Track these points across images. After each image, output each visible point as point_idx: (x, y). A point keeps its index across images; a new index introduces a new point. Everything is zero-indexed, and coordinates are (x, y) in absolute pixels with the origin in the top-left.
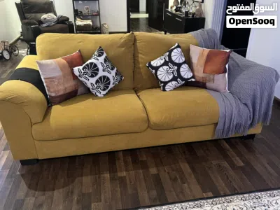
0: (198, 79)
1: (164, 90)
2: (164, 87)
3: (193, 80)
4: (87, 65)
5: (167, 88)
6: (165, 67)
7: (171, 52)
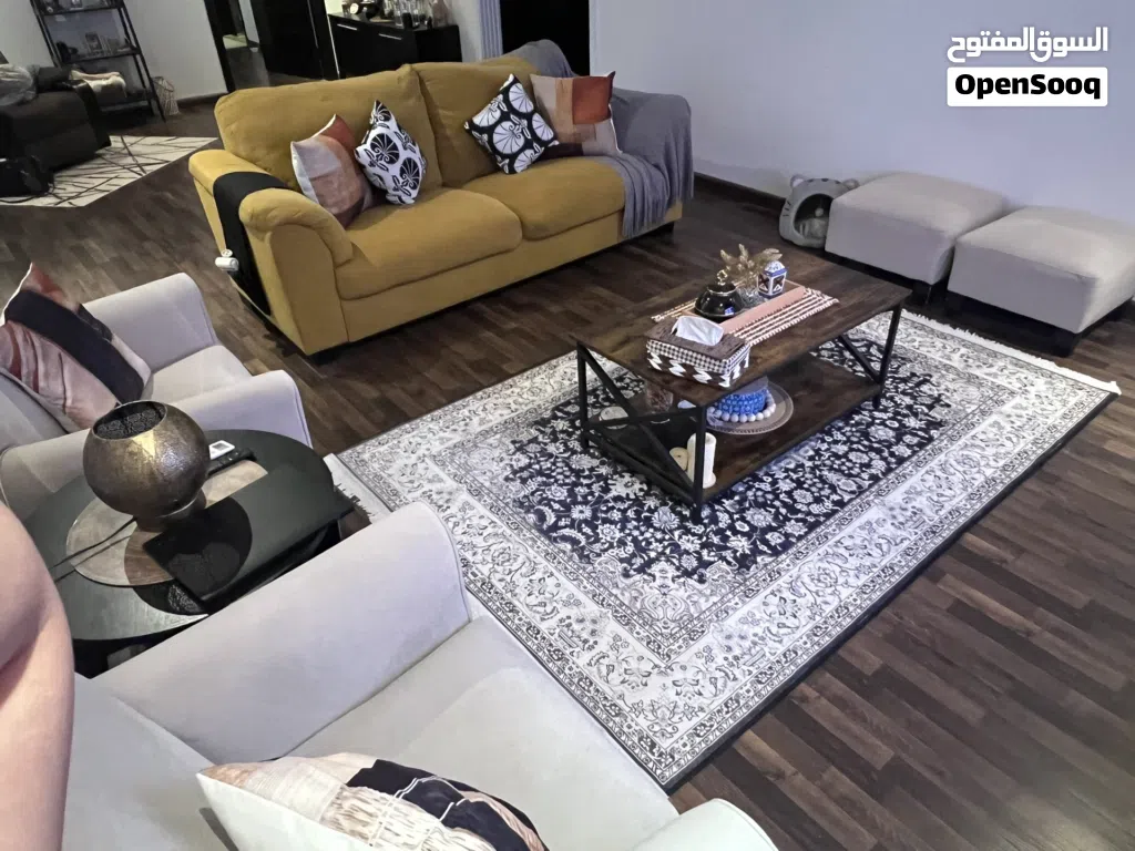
0: (564, 140)
1: (512, 171)
2: (511, 166)
3: (557, 143)
4: (375, 139)
5: (519, 165)
6: (507, 124)
7: (506, 92)
